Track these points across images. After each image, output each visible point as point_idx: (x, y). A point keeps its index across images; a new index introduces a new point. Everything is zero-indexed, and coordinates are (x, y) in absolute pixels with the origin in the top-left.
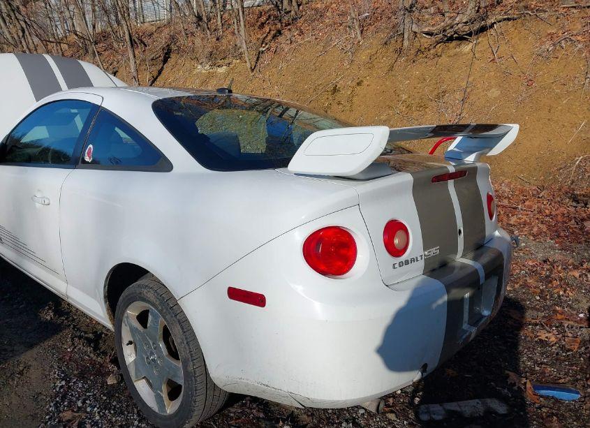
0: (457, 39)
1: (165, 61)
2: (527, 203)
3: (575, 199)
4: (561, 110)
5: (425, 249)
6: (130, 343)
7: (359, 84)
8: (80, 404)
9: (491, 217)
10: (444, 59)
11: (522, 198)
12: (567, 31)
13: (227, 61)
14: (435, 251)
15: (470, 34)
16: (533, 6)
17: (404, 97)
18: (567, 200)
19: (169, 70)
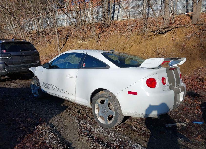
0: (161, 33)
1: (67, 39)
2: (185, 81)
3: (200, 79)
4: (194, 54)
5: (169, 84)
6: (97, 109)
7: (131, 47)
8: (84, 124)
9: (181, 79)
10: (157, 39)
11: (184, 79)
12: (194, 31)
13: (88, 39)
14: (171, 84)
15: (165, 32)
16: (184, 24)
17: (146, 50)
18: (197, 80)
19: (68, 42)
